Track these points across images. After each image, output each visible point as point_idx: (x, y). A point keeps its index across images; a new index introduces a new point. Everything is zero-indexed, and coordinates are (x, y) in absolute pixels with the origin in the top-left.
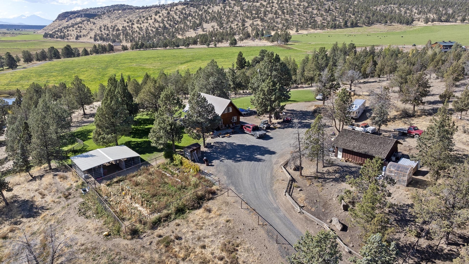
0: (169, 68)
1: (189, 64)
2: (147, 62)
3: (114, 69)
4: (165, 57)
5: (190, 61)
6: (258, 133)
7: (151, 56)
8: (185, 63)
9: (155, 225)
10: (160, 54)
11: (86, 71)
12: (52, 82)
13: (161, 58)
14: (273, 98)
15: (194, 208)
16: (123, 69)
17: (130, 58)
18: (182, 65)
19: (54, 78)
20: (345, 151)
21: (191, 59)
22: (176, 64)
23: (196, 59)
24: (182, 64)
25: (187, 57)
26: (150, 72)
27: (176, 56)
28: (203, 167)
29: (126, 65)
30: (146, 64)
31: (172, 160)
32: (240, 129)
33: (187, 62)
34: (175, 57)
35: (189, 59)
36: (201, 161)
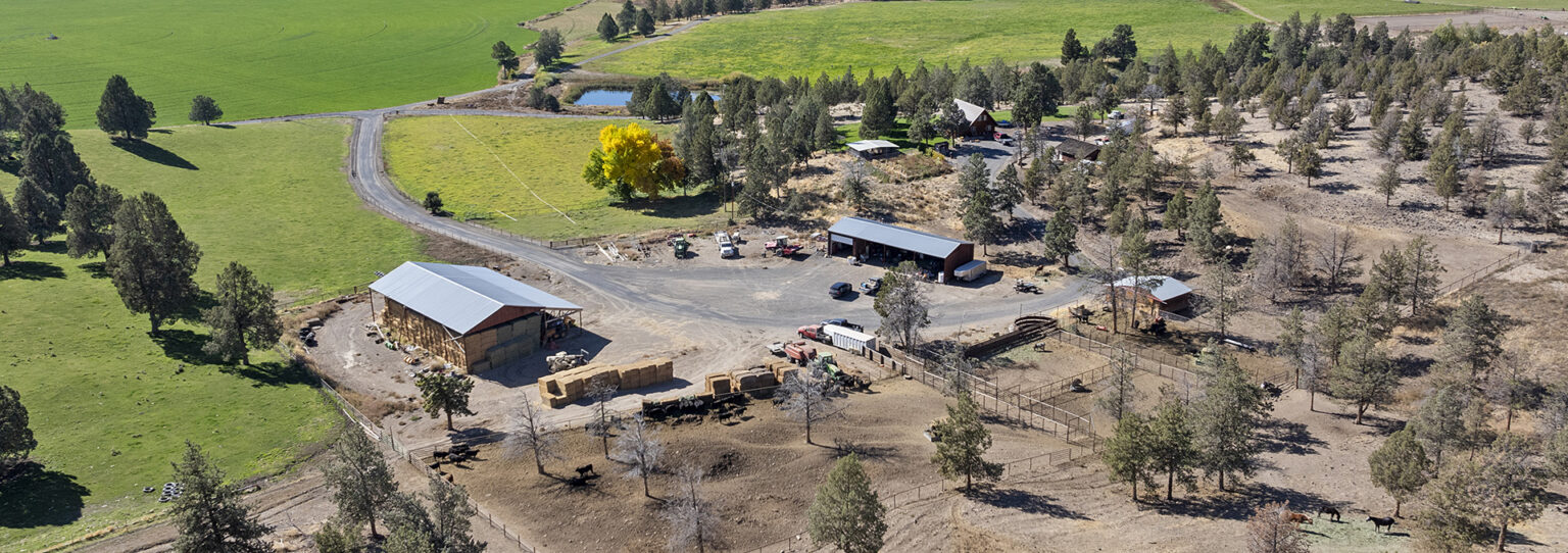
0: (936, 50)
1: (975, 42)
2: (890, 34)
3: (830, 45)
4: (929, 21)
5: (980, 35)
6: (1005, 140)
7: (899, 19)
8: (968, 39)
9: (910, 180)
10: (920, 13)
11: (780, 47)
12: (728, 66)
13: (921, 25)
14: (1027, 109)
15: (936, 176)
16: (847, 47)
17: (857, 21)
18: (962, 44)
19: (729, 60)
20: (1064, 154)
21: (982, 29)
22: (950, 41)
23: (993, 31)
24: (961, 41)
25: (974, 25)
26: (898, 57)
27: (951, 20)
28: (949, 159)
29: (849, 37)
30: (890, 37)
31: (924, 152)
32: (990, 136)
33: (973, 37)
34: (950, 23)
35: (978, 30)
36: (948, 155)
